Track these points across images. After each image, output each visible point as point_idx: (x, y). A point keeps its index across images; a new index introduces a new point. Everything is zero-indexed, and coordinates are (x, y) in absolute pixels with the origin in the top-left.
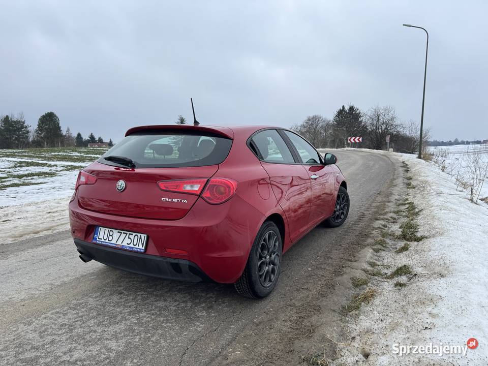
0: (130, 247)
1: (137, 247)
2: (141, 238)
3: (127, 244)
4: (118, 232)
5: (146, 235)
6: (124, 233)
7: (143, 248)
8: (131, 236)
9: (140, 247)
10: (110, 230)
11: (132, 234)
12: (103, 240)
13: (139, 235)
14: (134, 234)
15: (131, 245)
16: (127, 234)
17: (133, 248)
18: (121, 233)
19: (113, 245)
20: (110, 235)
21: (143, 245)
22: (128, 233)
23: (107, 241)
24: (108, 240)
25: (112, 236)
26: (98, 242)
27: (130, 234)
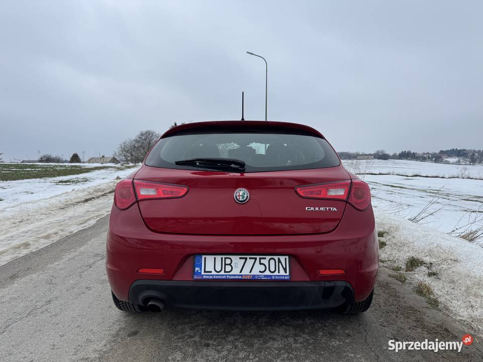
0: (266, 276)
1: (276, 273)
2: (279, 261)
3: (260, 272)
4: (240, 258)
5: (287, 257)
6: (250, 258)
7: (288, 274)
8: (262, 261)
9: (282, 272)
10: (224, 257)
11: (265, 258)
12: (214, 273)
13: (276, 258)
14: (268, 258)
15: (267, 273)
16: (256, 259)
17: (271, 276)
18: (246, 259)
19: (236, 277)
20: (225, 264)
21: (285, 270)
22: (258, 257)
23: (222, 273)
24: (225, 272)
25: (230, 264)
26: (204, 277)
27: (260, 259)
